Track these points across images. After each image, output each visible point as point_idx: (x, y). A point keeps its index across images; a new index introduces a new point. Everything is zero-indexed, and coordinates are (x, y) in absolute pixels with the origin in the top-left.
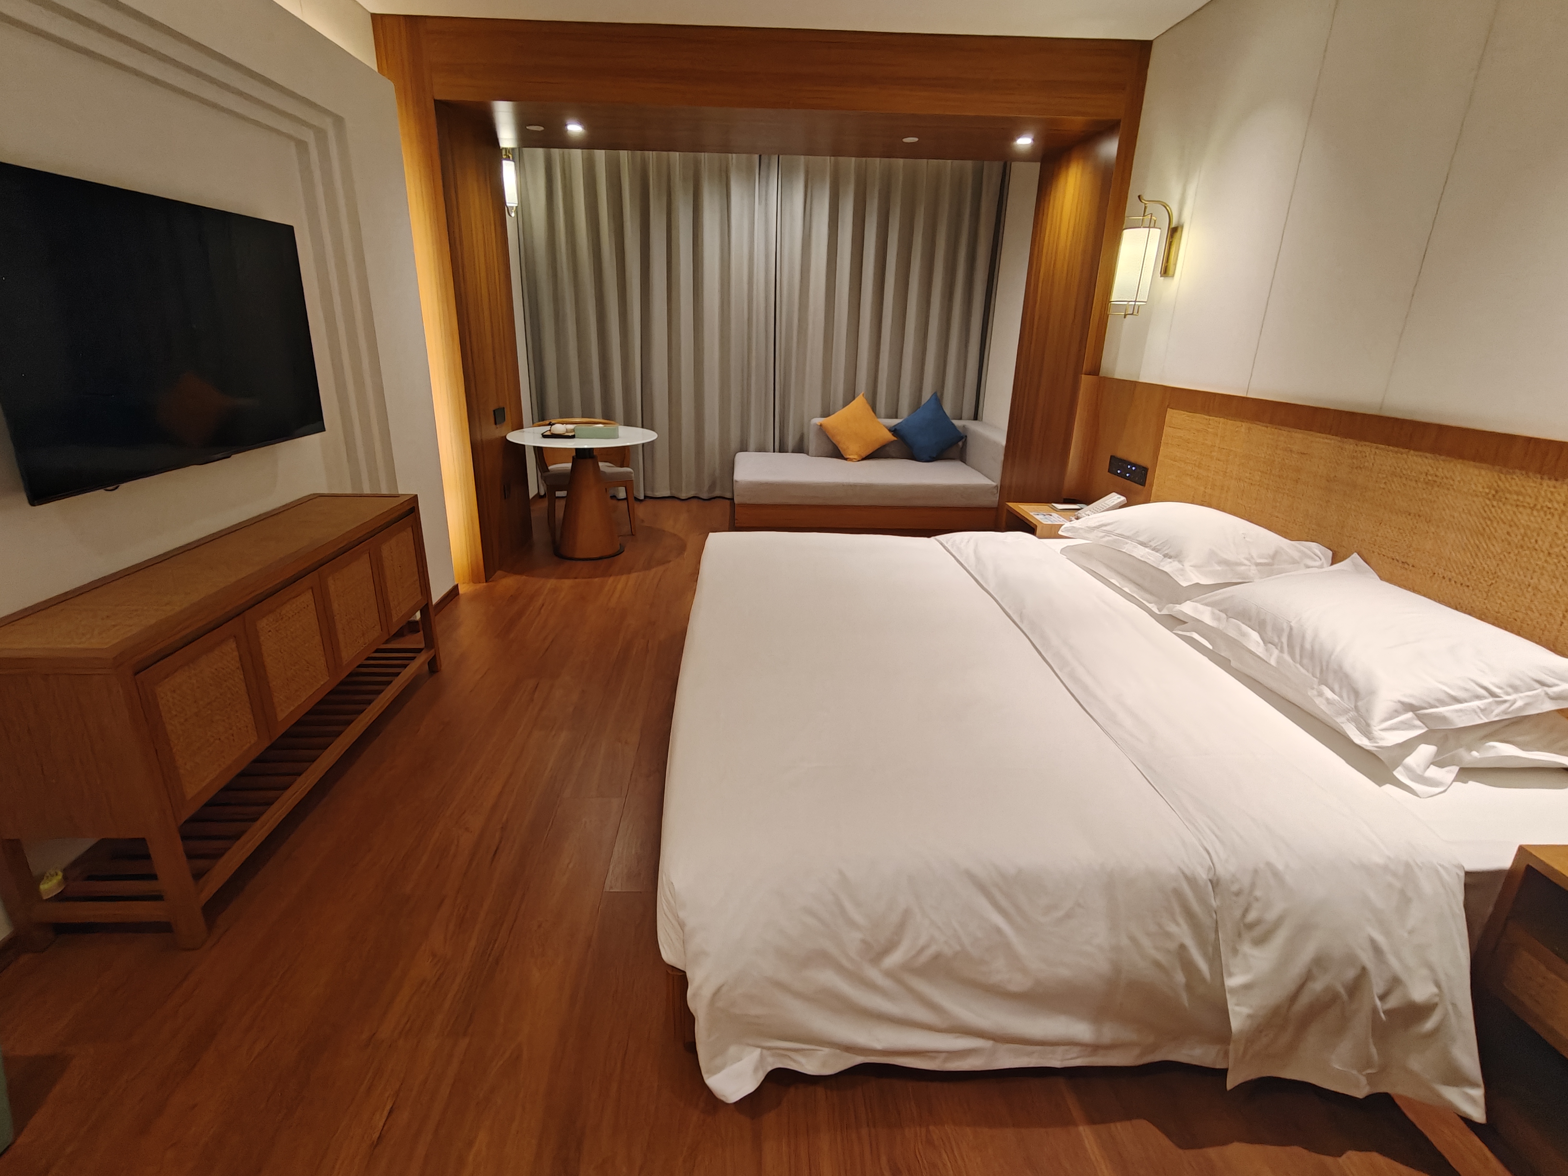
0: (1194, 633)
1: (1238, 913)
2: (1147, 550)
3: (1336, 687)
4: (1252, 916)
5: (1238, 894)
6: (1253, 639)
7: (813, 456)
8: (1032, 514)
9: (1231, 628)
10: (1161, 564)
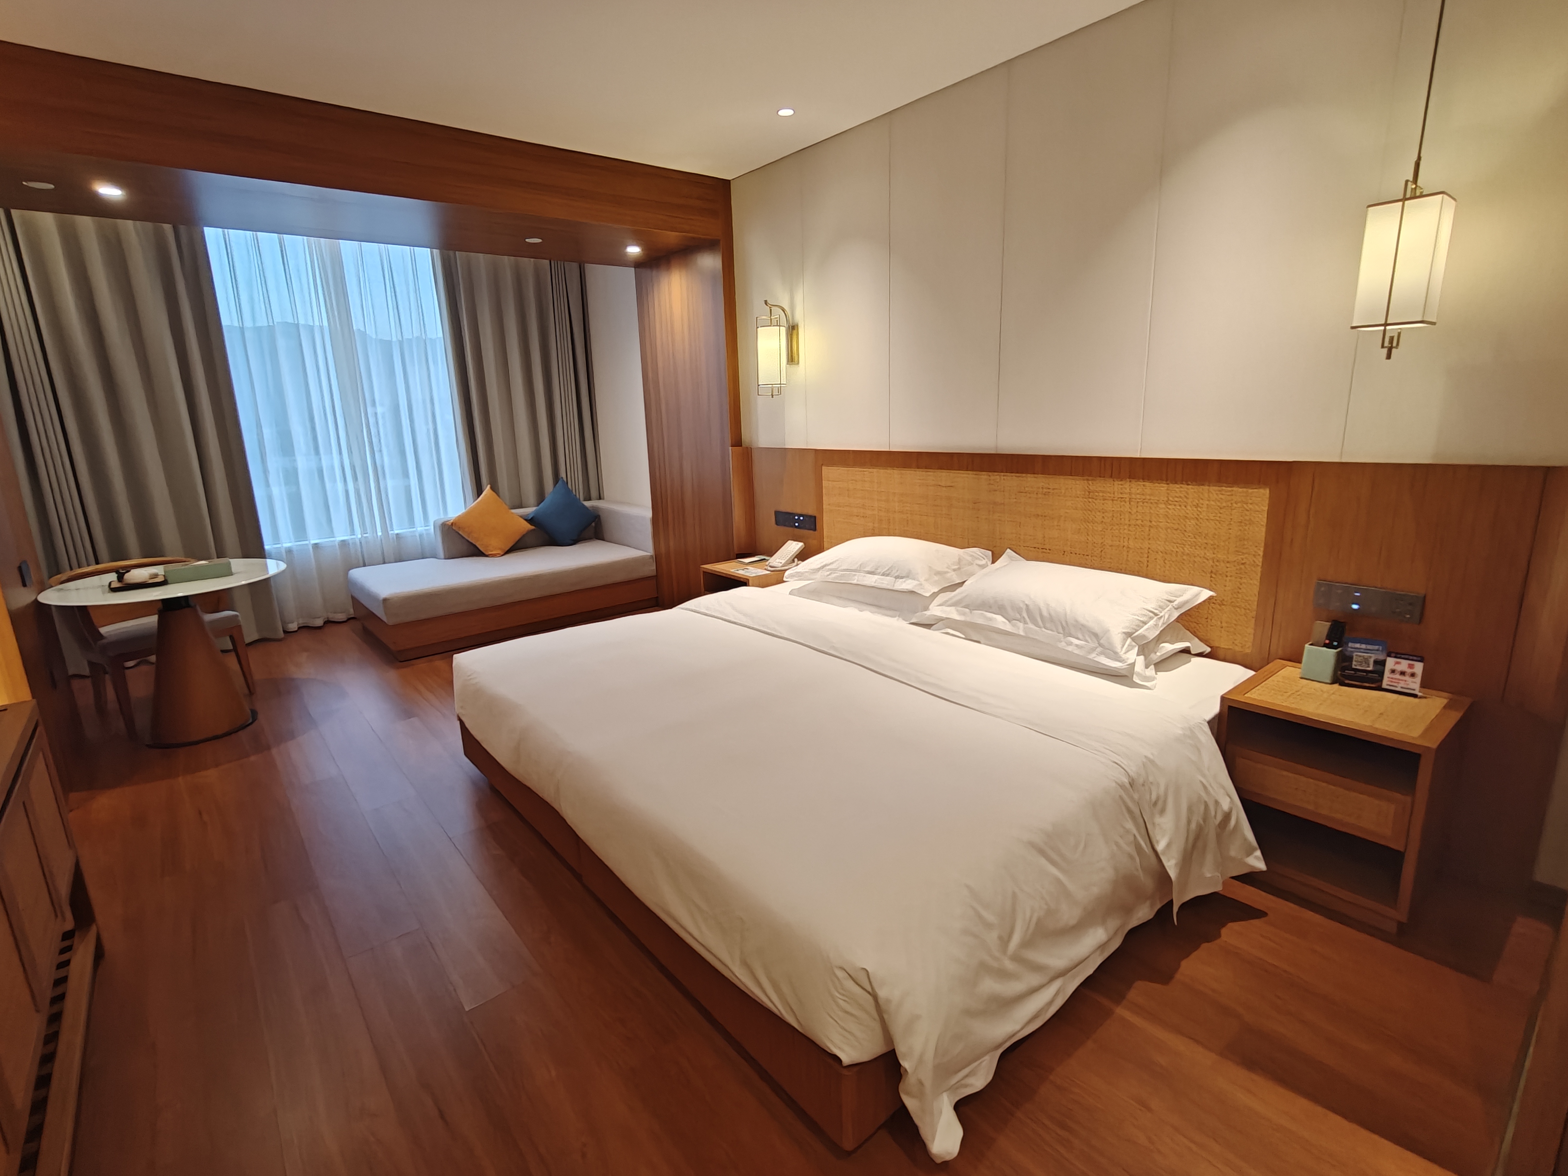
0: (947, 629)
2: (876, 577)
3: (1080, 636)
5: (1143, 785)
6: (1000, 621)
7: (445, 559)
8: (732, 570)
9: (979, 617)
10: (896, 585)
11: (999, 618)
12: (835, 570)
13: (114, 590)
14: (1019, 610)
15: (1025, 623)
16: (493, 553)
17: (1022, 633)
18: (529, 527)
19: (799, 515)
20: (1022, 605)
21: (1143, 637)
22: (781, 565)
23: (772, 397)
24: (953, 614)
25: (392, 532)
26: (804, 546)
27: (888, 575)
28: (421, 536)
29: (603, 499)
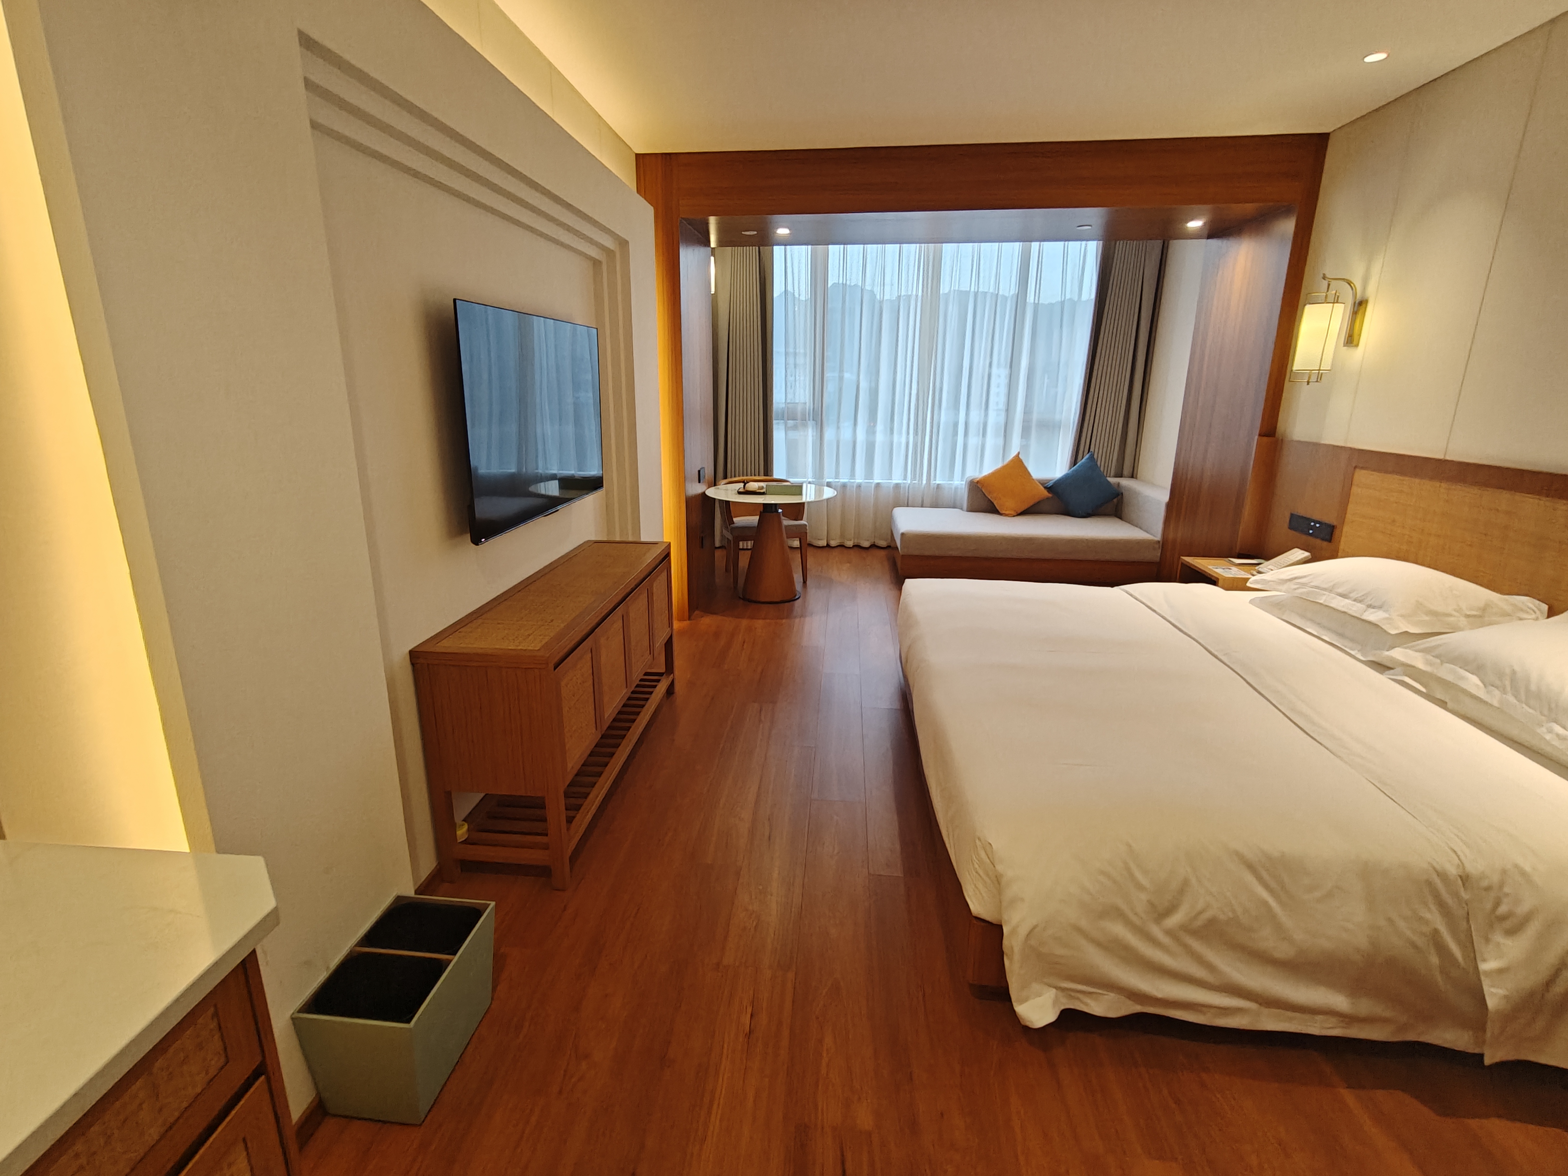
1: (1489, 906)
2: (1347, 601)
4: (1503, 909)
5: (1488, 889)
6: (1472, 682)
7: (967, 511)
8: (1210, 567)
9: (1446, 672)
10: (1365, 614)
11: (1474, 679)
12: (1304, 585)
13: (742, 493)
14: (1500, 675)
15: (1504, 692)
16: (1007, 512)
17: (1495, 703)
18: (1046, 493)
19: (1316, 522)
20: (1508, 671)
24: (1418, 660)
25: (934, 482)
26: (1310, 557)
27: (1360, 602)
28: (956, 488)
29: (1136, 478)
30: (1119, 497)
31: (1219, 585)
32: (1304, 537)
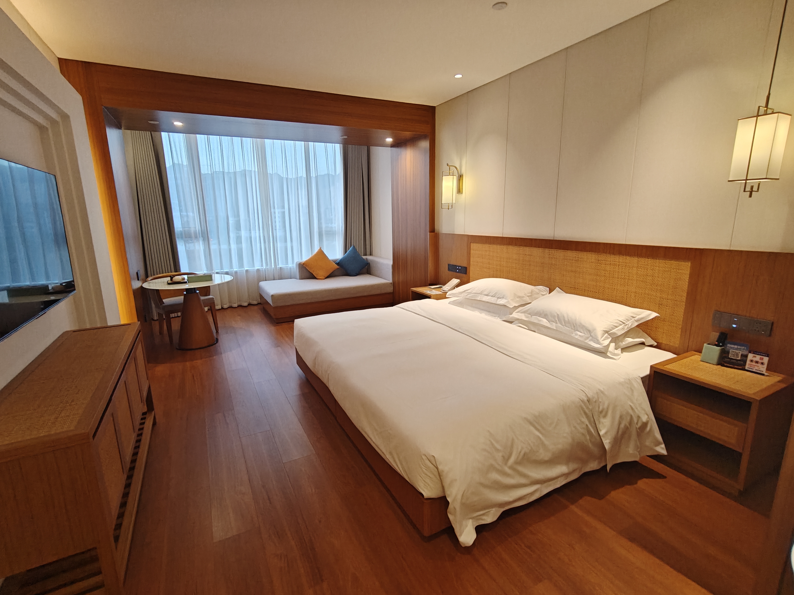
0: (520, 324)
2: (489, 297)
3: (582, 332)
6: (544, 322)
7: (300, 279)
8: (425, 291)
9: (534, 319)
10: (497, 301)
11: (545, 320)
12: (470, 293)
13: (169, 284)
14: (554, 317)
15: (556, 323)
16: (320, 278)
17: (555, 328)
18: (337, 266)
19: (459, 267)
20: (556, 315)
21: (614, 333)
22: (448, 290)
23: (448, 209)
24: (523, 317)
25: (278, 266)
26: (460, 281)
27: (494, 297)
28: (290, 268)
29: (373, 255)
30: (368, 265)
31: (432, 298)
32: (455, 273)
